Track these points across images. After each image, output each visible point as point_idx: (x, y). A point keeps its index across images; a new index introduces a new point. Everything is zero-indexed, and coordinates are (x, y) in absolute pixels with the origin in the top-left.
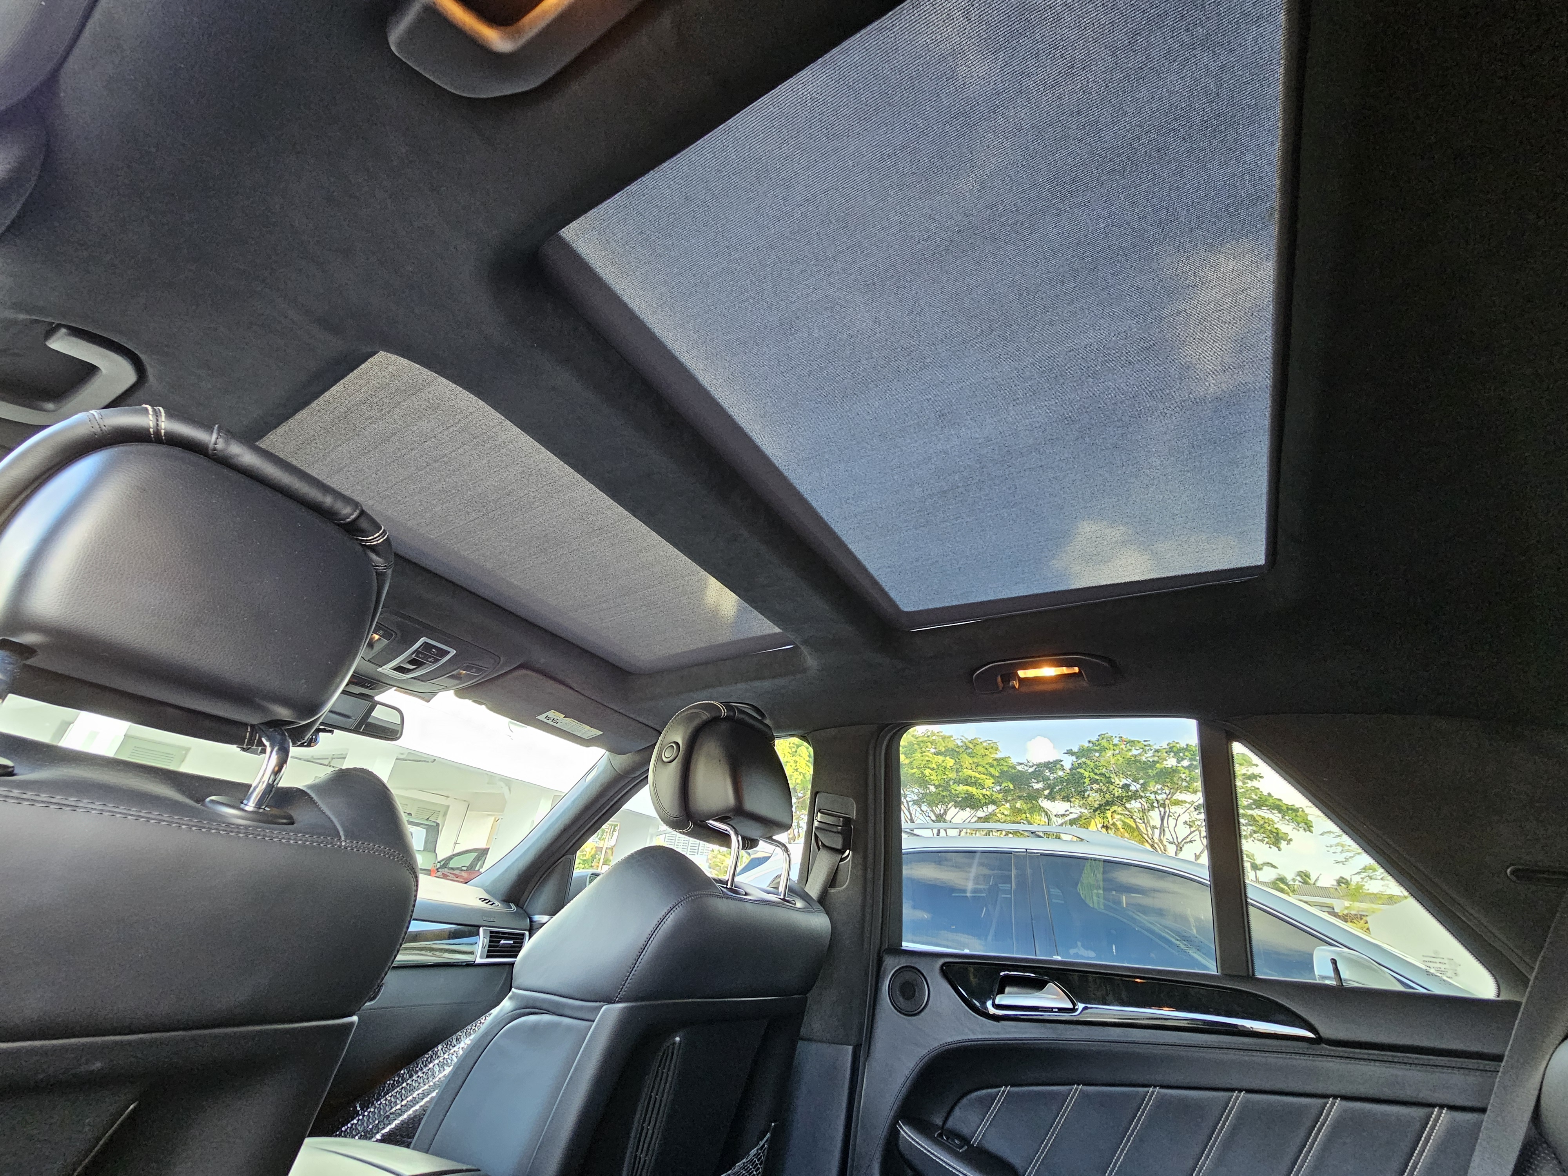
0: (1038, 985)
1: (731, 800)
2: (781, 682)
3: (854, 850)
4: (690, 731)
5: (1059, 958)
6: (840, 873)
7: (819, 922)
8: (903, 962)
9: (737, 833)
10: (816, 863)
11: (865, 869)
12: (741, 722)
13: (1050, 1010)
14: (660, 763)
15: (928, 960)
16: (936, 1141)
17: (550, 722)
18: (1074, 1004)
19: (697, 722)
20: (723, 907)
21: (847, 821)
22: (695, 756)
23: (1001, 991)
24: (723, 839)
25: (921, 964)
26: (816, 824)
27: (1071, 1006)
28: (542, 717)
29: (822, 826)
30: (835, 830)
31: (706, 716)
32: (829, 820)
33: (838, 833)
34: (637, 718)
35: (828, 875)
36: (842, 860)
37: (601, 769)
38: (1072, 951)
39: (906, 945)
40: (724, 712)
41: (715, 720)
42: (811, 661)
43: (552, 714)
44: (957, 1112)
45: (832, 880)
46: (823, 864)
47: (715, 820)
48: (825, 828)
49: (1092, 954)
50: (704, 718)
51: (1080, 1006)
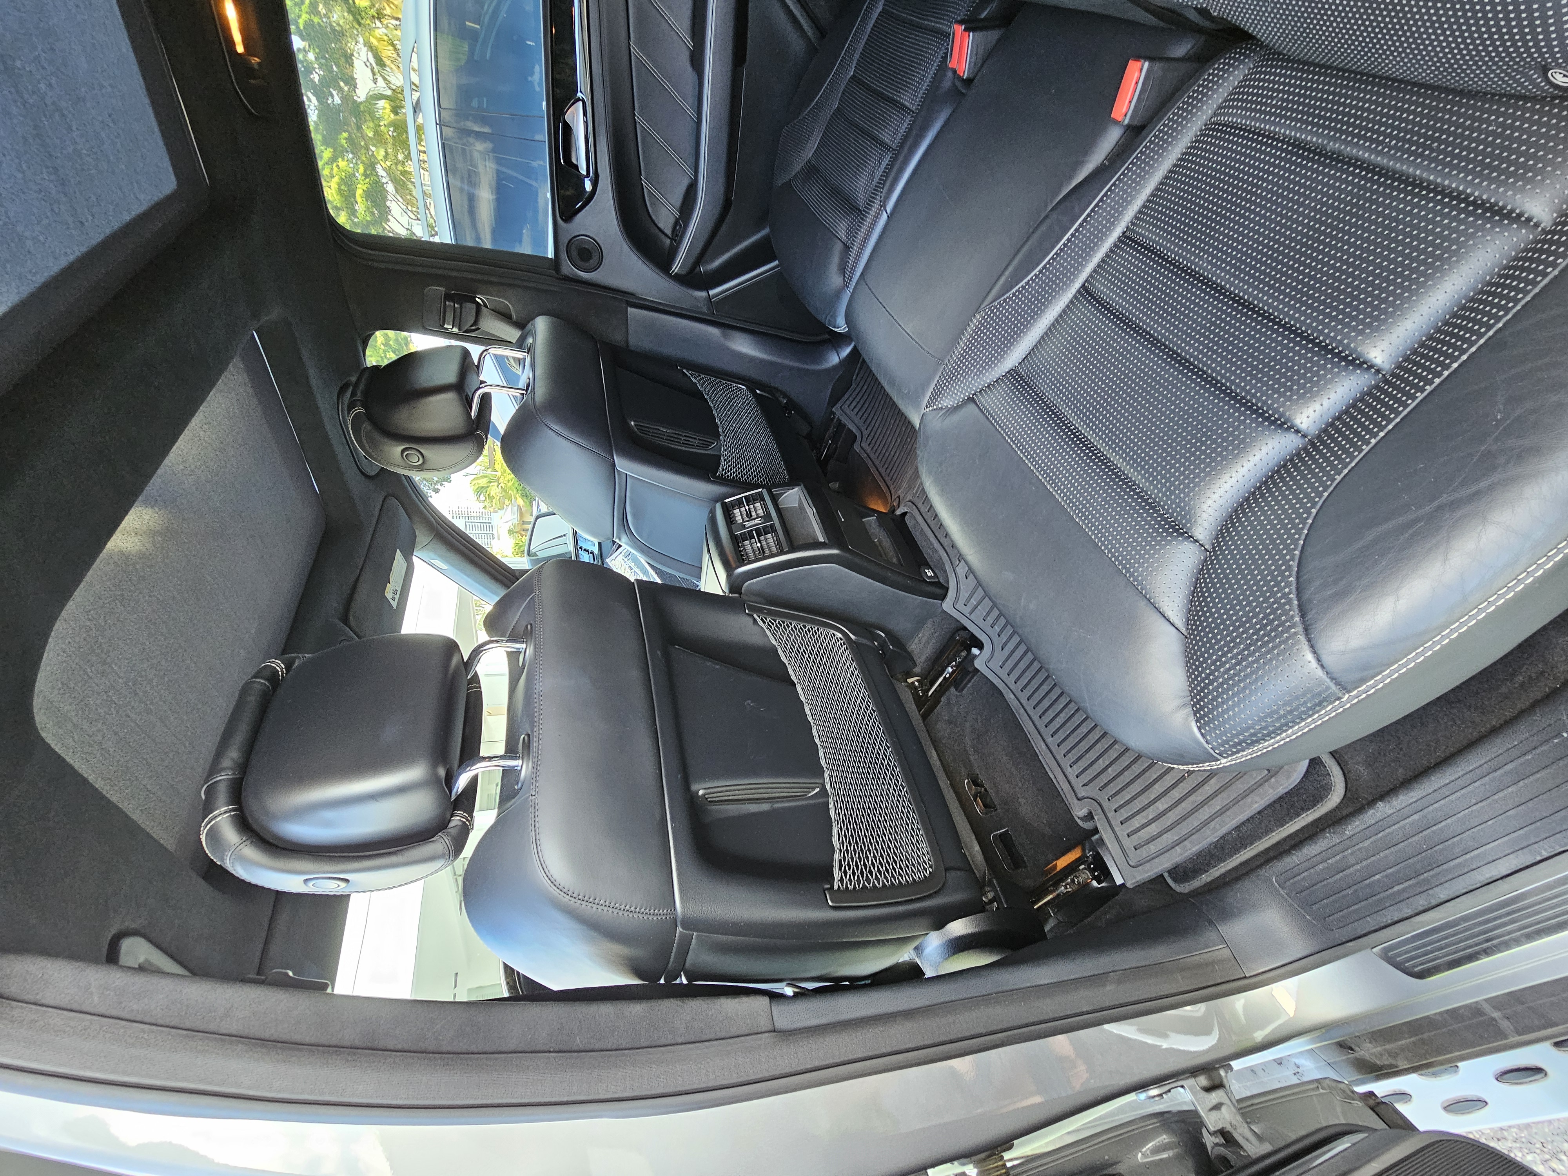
0: (568, 130)
1: (450, 396)
2: (305, 354)
3: (476, 293)
4: (386, 440)
5: (544, 104)
6: (498, 308)
7: (541, 325)
8: (564, 256)
9: (479, 388)
10: (492, 332)
11: (492, 283)
12: (366, 393)
13: (586, 123)
14: (426, 466)
15: (560, 232)
16: (680, 243)
17: (397, 597)
18: (579, 100)
19: (377, 436)
20: (541, 392)
21: (448, 297)
22: (412, 434)
23: (576, 167)
24: (486, 400)
25: (564, 241)
26: (455, 330)
27: (580, 103)
28: (394, 604)
29: (457, 322)
30: (458, 311)
31: (366, 426)
32: (450, 316)
33: (461, 307)
34: (377, 515)
35: (502, 320)
36: (486, 306)
37: (432, 555)
38: (537, 89)
39: (550, 254)
40: (359, 409)
41: (370, 416)
42: (274, 314)
43: (389, 594)
44: (661, 225)
45: (505, 316)
46: (493, 326)
47: (471, 409)
48: (458, 321)
49: (537, 68)
50: (369, 428)
51: (579, 95)
